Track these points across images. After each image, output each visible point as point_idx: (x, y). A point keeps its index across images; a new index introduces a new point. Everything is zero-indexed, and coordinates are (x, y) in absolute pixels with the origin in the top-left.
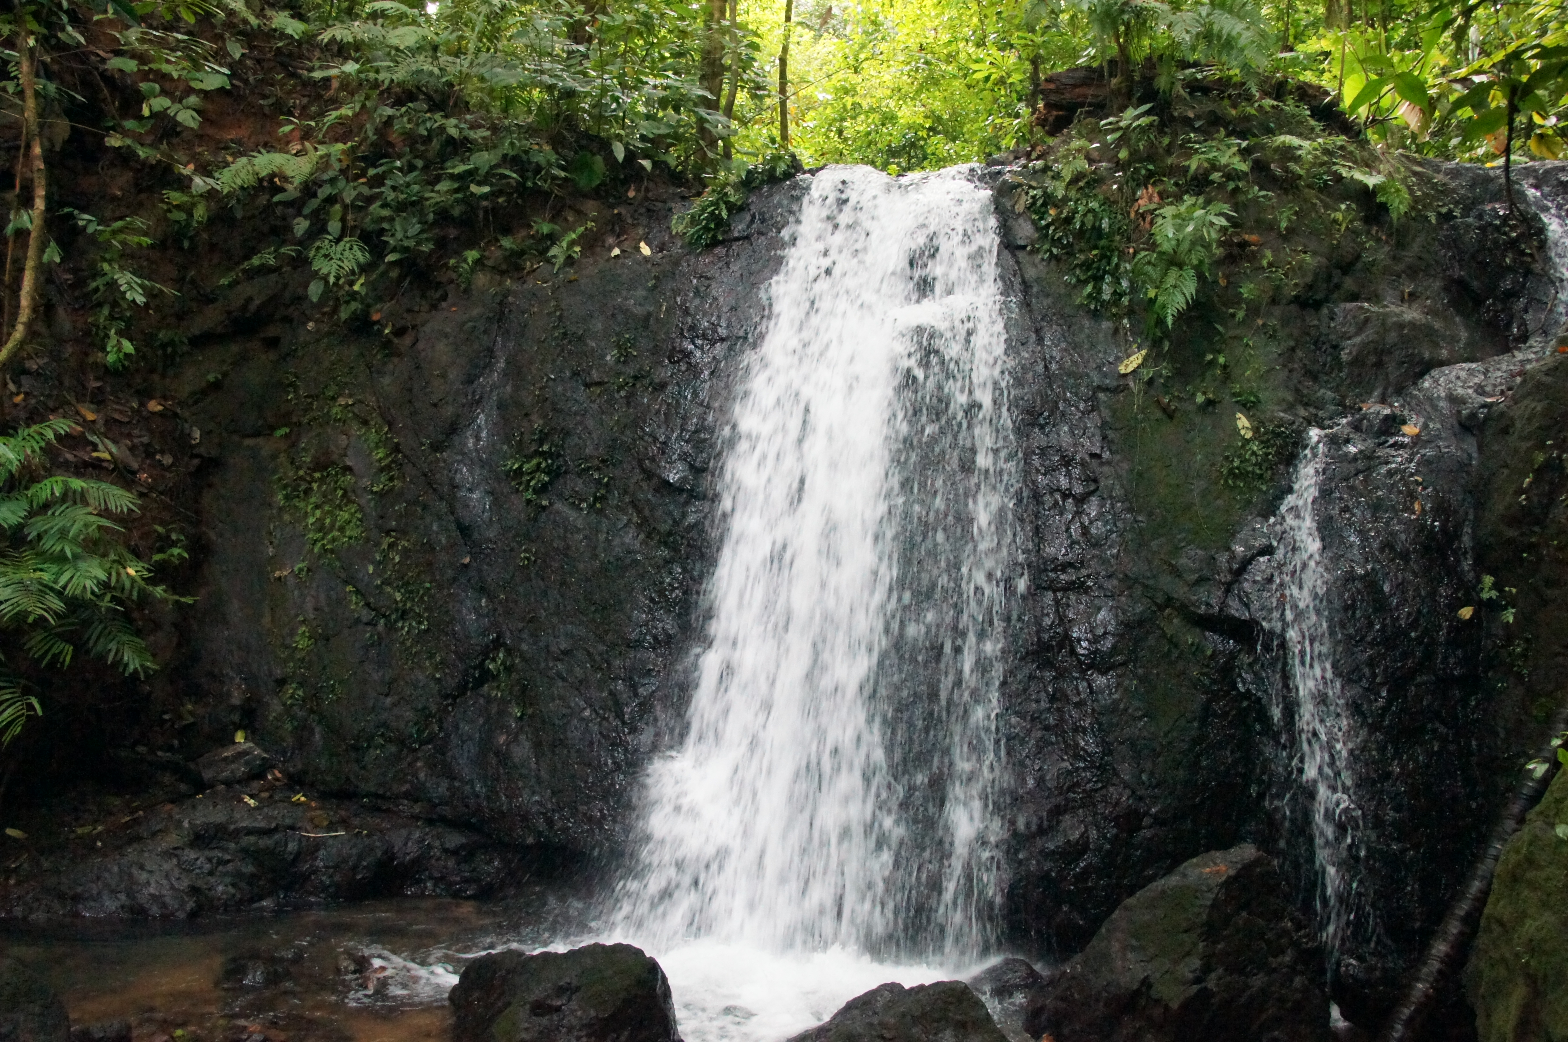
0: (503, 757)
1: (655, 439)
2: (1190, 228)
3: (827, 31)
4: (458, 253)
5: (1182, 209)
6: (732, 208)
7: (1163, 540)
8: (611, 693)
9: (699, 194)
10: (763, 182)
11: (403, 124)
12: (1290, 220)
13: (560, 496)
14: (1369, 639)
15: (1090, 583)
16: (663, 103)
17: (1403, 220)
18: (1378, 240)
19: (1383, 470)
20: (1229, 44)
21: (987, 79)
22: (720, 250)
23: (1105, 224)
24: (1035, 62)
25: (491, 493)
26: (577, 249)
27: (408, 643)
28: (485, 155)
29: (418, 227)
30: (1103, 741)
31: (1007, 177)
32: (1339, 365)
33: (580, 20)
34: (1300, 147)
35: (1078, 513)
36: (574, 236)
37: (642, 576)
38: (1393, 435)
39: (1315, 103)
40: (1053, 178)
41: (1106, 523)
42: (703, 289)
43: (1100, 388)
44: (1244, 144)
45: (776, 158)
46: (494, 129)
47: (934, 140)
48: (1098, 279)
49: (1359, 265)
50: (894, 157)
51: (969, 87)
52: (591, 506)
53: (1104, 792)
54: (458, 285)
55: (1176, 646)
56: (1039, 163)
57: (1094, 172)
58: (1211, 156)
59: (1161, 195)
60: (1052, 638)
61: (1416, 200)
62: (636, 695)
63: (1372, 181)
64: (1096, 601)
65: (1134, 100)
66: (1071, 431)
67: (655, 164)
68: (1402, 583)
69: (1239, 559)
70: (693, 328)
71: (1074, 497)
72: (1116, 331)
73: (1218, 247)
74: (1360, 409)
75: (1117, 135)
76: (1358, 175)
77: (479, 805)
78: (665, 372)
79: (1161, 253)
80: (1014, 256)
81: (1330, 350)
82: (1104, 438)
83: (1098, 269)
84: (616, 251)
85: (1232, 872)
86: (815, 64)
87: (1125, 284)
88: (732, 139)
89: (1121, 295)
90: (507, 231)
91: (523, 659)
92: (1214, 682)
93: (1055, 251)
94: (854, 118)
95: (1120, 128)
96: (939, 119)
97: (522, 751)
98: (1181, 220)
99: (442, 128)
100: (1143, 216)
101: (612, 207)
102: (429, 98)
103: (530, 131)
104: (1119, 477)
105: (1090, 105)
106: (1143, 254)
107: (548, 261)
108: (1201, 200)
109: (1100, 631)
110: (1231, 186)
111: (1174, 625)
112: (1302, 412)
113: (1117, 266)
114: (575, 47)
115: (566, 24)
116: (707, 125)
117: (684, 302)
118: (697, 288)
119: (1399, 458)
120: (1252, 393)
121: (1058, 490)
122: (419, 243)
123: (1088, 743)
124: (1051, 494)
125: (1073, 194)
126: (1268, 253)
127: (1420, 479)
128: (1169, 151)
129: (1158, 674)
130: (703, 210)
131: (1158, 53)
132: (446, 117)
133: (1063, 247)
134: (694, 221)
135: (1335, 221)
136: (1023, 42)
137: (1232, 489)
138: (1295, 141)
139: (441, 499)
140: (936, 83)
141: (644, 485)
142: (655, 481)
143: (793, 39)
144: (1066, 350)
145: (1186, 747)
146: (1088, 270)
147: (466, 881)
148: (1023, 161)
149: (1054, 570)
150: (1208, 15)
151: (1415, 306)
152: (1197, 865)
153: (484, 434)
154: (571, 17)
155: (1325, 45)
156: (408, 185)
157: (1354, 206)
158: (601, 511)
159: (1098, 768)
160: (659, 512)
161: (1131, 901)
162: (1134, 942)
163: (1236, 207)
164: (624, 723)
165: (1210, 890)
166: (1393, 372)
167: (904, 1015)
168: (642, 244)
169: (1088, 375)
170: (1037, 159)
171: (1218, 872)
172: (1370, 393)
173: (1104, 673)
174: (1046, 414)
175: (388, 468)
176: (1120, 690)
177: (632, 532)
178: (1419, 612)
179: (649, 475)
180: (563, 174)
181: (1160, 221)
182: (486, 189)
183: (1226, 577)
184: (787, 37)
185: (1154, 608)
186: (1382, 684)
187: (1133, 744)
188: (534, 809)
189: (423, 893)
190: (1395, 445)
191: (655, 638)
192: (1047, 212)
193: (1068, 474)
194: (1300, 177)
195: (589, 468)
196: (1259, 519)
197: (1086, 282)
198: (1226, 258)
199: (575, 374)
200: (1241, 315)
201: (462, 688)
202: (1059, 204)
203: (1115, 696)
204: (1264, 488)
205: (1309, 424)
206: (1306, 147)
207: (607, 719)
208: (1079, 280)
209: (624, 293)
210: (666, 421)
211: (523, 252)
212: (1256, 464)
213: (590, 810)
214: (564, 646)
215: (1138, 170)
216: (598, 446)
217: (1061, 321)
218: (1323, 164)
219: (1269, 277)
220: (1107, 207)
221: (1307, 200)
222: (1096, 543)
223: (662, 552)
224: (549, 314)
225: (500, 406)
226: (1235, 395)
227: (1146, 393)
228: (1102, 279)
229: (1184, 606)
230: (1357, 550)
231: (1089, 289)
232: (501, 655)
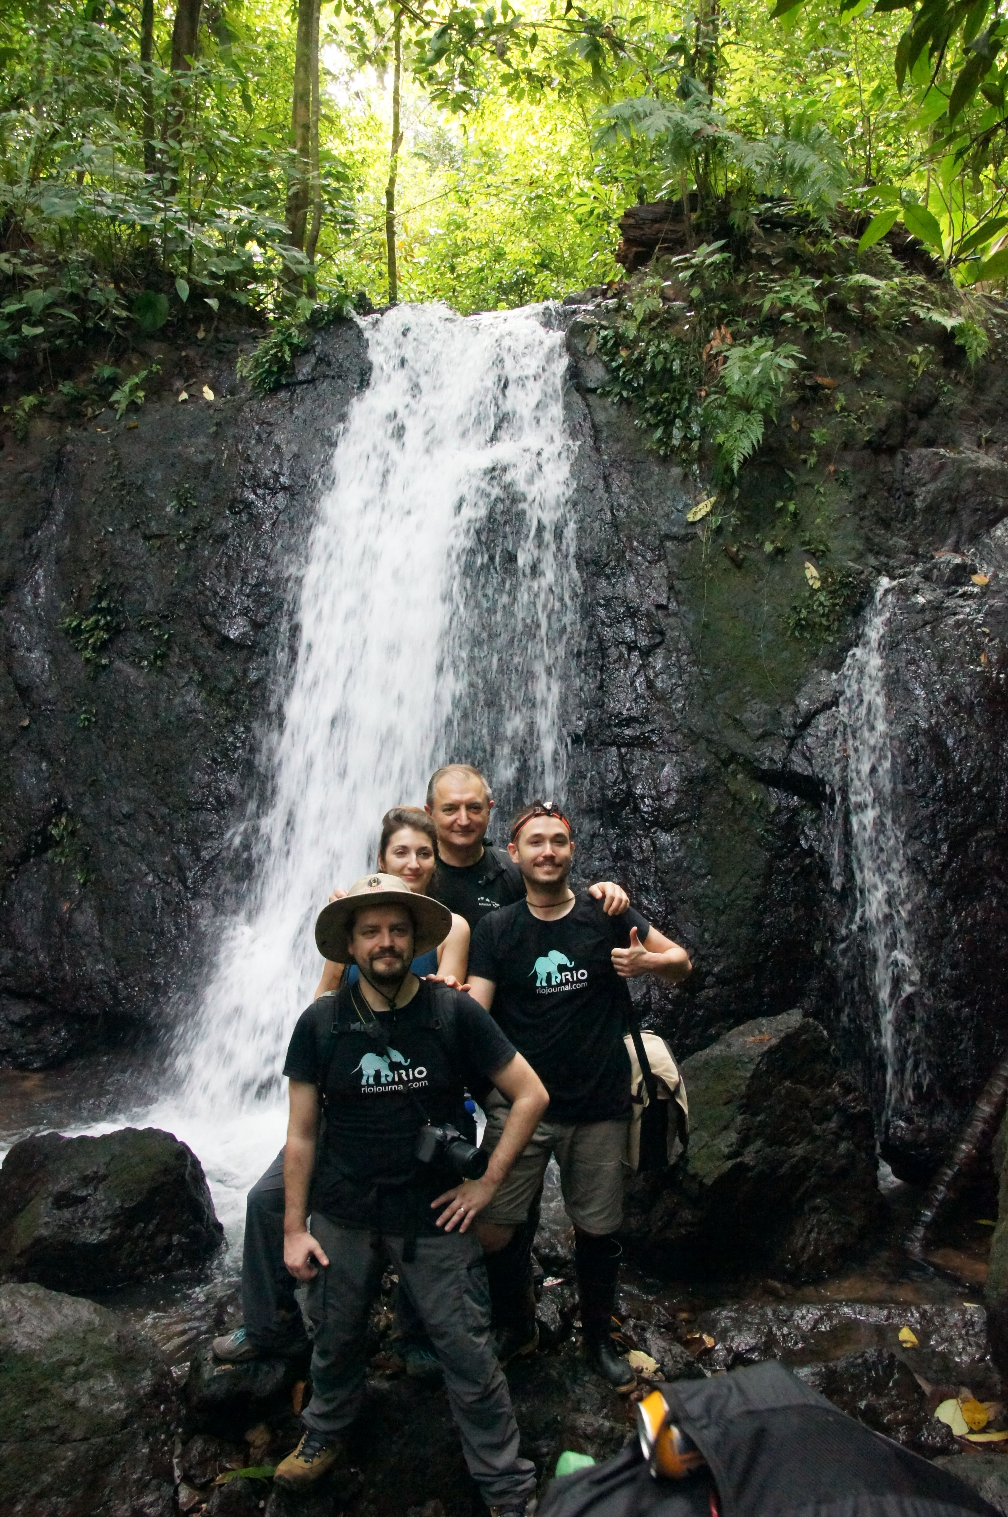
0: (67, 925)
1: (216, 593)
2: (757, 371)
4: (14, 398)
5: (751, 350)
6: (296, 351)
7: (727, 693)
8: (174, 857)
9: (264, 335)
10: (329, 323)
12: (864, 364)
13: (121, 655)
14: (930, 794)
15: (654, 739)
16: (241, 238)
17: (983, 363)
18: (957, 383)
19: (951, 621)
20: (802, 175)
21: (591, 213)
22: (283, 395)
23: (676, 366)
25: (49, 652)
26: (141, 394)
28: (40, 293)
30: (666, 900)
31: (581, 317)
32: (911, 512)
34: (878, 288)
35: (644, 666)
36: (137, 380)
37: (204, 736)
38: (962, 585)
39: (898, 241)
40: (625, 318)
41: (671, 676)
42: (264, 436)
43: (668, 537)
44: (818, 283)
48: (668, 424)
49: (936, 410)
50: (504, 294)
52: (152, 664)
54: (15, 433)
55: (740, 802)
56: (613, 302)
57: (667, 312)
58: (782, 295)
59: (735, 336)
60: (616, 795)
61: (996, 343)
62: (198, 858)
63: (950, 322)
64: (661, 757)
65: (710, 237)
66: (637, 581)
67: (224, 302)
68: (965, 737)
69: (802, 713)
70: (253, 477)
71: (640, 649)
72: (686, 476)
73: (788, 390)
74: (933, 557)
75: (689, 273)
76: (936, 317)
77: (42, 974)
78: (227, 524)
79: (731, 397)
80: (584, 399)
81: (903, 497)
82: (671, 588)
83: (669, 413)
84: (184, 396)
85: (774, 1041)
87: (696, 428)
89: (691, 440)
90: (68, 375)
91: (86, 824)
92: (777, 839)
93: (625, 393)
94: (465, 254)
95: (692, 266)
97: (85, 918)
98: (748, 362)
100: (714, 358)
101: (179, 349)
104: (685, 629)
105: (667, 240)
106: (713, 397)
107: (111, 406)
108: (771, 341)
109: (664, 789)
110: (805, 326)
111: (739, 781)
112: (872, 561)
113: (688, 409)
117: (246, 449)
118: (259, 435)
119: (967, 608)
120: (821, 542)
121: (624, 642)
123: (651, 902)
124: (617, 646)
125: (645, 334)
126: (841, 397)
127: (987, 630)
128: (745, 287)
129: (722, 831)
130: (266, 353)
131: (738, 186)
133: (634, 390)
134: (257, 363)
135: (912, 364)
137: (798, 640)
138: (872, 281)
141: (205, 641)
142: (215, 637)
143: (403, 170)
144: (634, 497)
145: (749, 904)
146: (660, 412)
147: (30, 1053)
148: (599, 300)
149: (619, 725)
150: (781, 146)
151: (993, 451)
152: (742, 1034)
153: (42, 591)
157: (932, 348)
158: (161, 670)
160: (219, 670)
163: (807, 351)
164: (187, 888)
165: (750, 1062)
166: (967, 520)
168: (206, 389)
169: (655, 524)
170: (612, 297)
171: (761, 1041)
172: (943, 542)
173: (668, 831)
174: (613, 564)
176: (684, 847)
177: (193, 690)
178: (982, 766)
179: (209, 631)
180: (124, 314)
181: (728, 363)
182: (40, 330)
183: (789, 732)
184: (394, 169)
185: (718, 764)
186: (943, 841)
187: (696, 903)
188: (98, 979)
190: (964, 596)
191: (218, 799)
192: (617, 353)
193: (634, 626)
194: (876, 318)
195: (149, 625)
196: (824, 672)
197: (656, 426)
198: (798, 402)
199: (135, 527)
200: (812, 460)
201: (25, 857)
202: (631, 345)
203: (678, 854)
204: (831, 639)
205: (879, 573)
206: (882, 287)
207: (169, 885)
208: (649, 425)
209: (185, 440)
210: (228, 575)
211: (84, 398)
212: (823, 615)
213: (153, 978)
214: (125, 810)
215: (710, 310)
216: (158, 601)
217: (630, 467)
218: (902, 305)
219: (841, 422)
220: (678, 348)
221: (883, 343)
222: (660, 697)
223: (224, 712)
224: (107, 463)
225: (58, 560)
226: (804, 543)
227: (714, 542)
228: (672, 423)
229: (747, 762)
230: (921, 704)
231: (659, 433)
232: (64, 820)
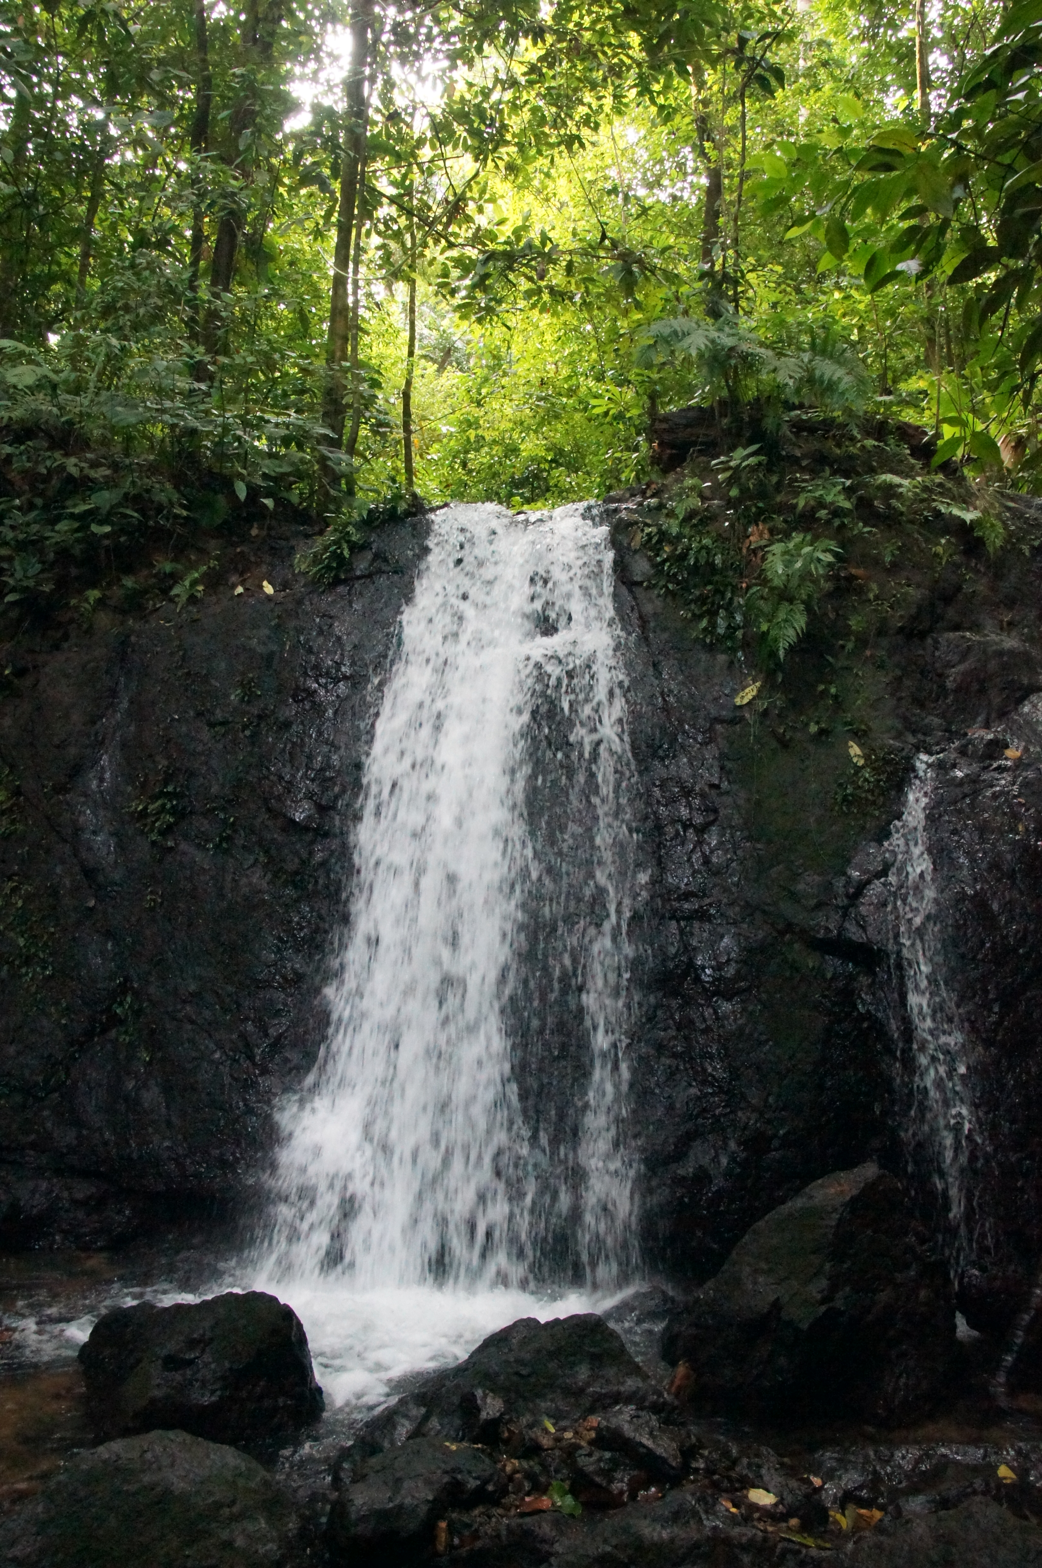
0: (132, 1104)
1: (281, 778)
2: (798, 565)
3: (450, 364)
4: (80, 592)
5: (791, 545)
6: (354, 548)
7: (781, 867)
8: (241, 1035)
9: (321, 533)
10: (383, 522)
11: (21, 463)
12: (893, 556)
13: (186, 837)
14: (980, 957)
15: (713, 911)
16: (286, 441)
17: (1000, 553)
18: (977, 572)
19: (989, 793)
20: (831, 387)
21: (606, 414)
22: (341, 589)
23: (718, 560)
24: (653, 397)
25: (115, 835)
26: (200, 588)
27: (33, 989)
28: (106, 494)
29: (39, 567)
30: (730, 1066)
31: (623, 515)
32: (943, 692)
33: (200, 362)
34: (900, 486)
35: (700, 843)
36: (196, 575)
37: (269, 916)
38: (996, 759)
39: (914, 442)
40: (667, 515)
41: (726, 851)
42: (325, 628)
43: (718, 720)
44: (848, 483)
45: (397, 497)
46: (115, 466)
47: (555, 473)
48: (713, 614)
49: (960, 597)
50: (517, 488)
51: (590, 420)
52: (217, 847)
53: (732, 1116)
54: (80, 626)
55: (797, 970)
56: (653, 501)
57: (706, 510)
58: (817, 494)
59: (771, 531)
60: (677, 966)
61: (1011, 534)
62: (267, 1035)
63: (969, 516)
64: (719, 929)
65: (744, 441)
66: (690, 762)
67: (278, 502)
68: (1010, 902)
69: (854, 884)
70: (316, 667)
71: (695, 827)
72: (732, 663)
73: (826, 581)
74: (966, 734)
75: (728, 474)
76: (956, 512)
77: (107, 1152)
78: (290, 711)
79: (772, 589)
80: (631, 591)
81: (935, 678)
82: (722, 768)
83: (713, 603)
84: (240, 590)
85: (855, 1192)
86: (440, 397)
87: (739, 618)
88: (355, 476)
89: (736, 629)
90: (129, 570)
91: (152, 1003)
92: (834, 1004)
93: (670, 586)
94: (477, 450)
95: (730, 468)
96: (560, 452)
97: (152, 1096)
98: (789, 557)
99: (62, 468)
100: (754, 552)
101: (234, 545)
102: (48, 435)
103: (152, 469)
104: (738, 807)
105: (702, 444)
106: (755, 589)
107: (171, 600)
108: (809, 538)
109: (724, 959)
110: (837, 522)
111: (797, 951)
112: (911, 739)
113: (731, 599)
114: (196, 385)
115: (186, 364)
116: (329, 463)
117: (307, 641)
118: (320, 627)
119: (1004, 780)
120: (862, 722)
121: (680, 820)
122: (39, 584)
123: (716, 1069)
124: (673, 824)
125: (687, 531)
126: (874, 586)
127: (1022, 801)
128: (778, 487)
129: (781, 999)
130: (326, 549)
131: (766, 394)
132: (67, 455)
133: (679, 583)
134: (316, 560)
135: (936, 555)
136: (640, 378)
137: (846, 815)
138: (896, 480)
139: (66, 841)
140: (557, 417)
141: (269, 823)
142: (281, 820)
143: (417, 372)
144: (683, 683)
145: (810, 1068)
146: (703, 605)
147: (96, 1232)
148: (639, 499)
149: (678, 899)
150: (810, 361)
151: (1014, 633)
152: (822, 1186)
153: (107, 775)
154: (192, 357)
155: (922, 385)
156: (28, 524)
157: (954, 540)
158: (226, 852)
159: (726, 1093)
160: (285, 852)
161: (761, 1224)
162: (764, 1266)
163: (842, 546)
164: (254, 1064)
165: (835, 1210)
166: (995, 699)
167: (538, 1351)
168: (265, 583)
169: (705, 708)
170: (652, 497)
171: (842, 1192)
172: (974, 720)
173: (729, 1000)
174: (666, 746)
175: (10, 810)
176: (745, 1015)
177: (259, 872)
178: (1026, 929)
179: (275, 814)
180: (185, 513)
181: (770, 557)
182: (107, 529)
183: (842, 901)
184: (410, 372)
185: (775, 934)
186: (995, 1000)
187: (759, 1069)
188: (166, 1155)
189: (51, 1248)
190: (998, 769)
191: (284, 977)
192: (662, 549)
193: (689, 805)
194: (902, 514)
195: (215, 809)
196: (873, 844)
197: (700, 617)
198: (833, 592)
199: (199, 714)
200: (850, 646)
201: (89, 1034)
202: (674, 541)
203: (740, 1022)
204: (877, 813)
205: (918, 751)
206: (905, 485)
207: (237, 1061)
208: (694, 615)
209: (247, 632)
210: (291, 760)
211: (145, 592)
212: (869, 791)
213: (222, 1154)
214: (192, 988)
215: (747, 508)
216: (223, 786)
217: (678, 656)
218: (922, 501)
219: (875, 610)
220: (719, 544)
221: (909, 535)
222: (716, 872)
223: (289, 891)
224: (172, 654)
225: (124, 745)
226: (846, 724)
227: (761, 723)
228: (716, 613)
229: (803, 931)
230: (965, 872)
231: (704, 623)
232: (129, 999)
